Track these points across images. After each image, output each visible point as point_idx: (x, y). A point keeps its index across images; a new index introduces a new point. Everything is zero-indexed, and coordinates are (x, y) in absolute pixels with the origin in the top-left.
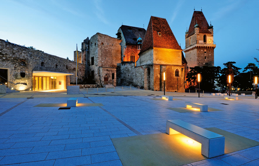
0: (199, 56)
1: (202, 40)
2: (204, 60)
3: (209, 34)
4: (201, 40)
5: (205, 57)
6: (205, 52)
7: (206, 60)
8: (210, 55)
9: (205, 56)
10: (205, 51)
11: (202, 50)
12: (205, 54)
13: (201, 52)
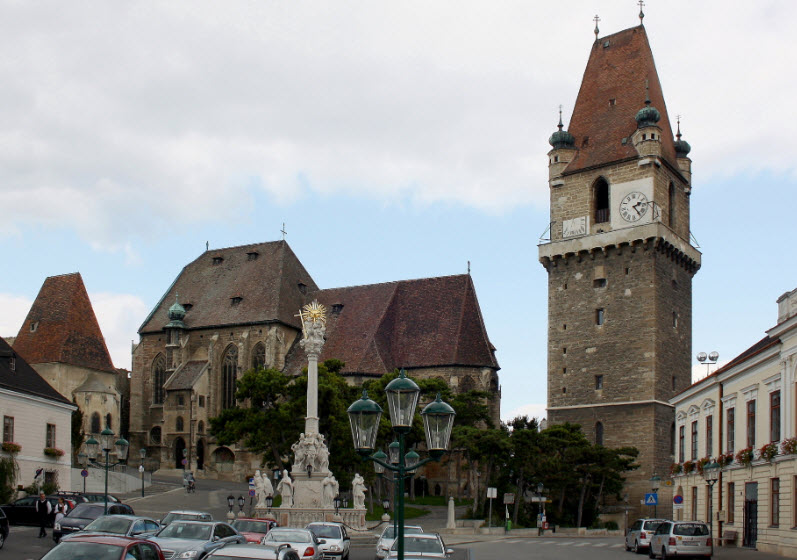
0: (560, 314)
1: (581, 214)
2: (593, 330)
3: (624, 170)
4: (574, 216)
5: (598, 311)
6: (600, 282)
7: (600, 327)
8: (628, 292)
9: (595, 306)
10: (599, 272)
11: (579, 276)
12: (600, 291)
13: (571, 287)
